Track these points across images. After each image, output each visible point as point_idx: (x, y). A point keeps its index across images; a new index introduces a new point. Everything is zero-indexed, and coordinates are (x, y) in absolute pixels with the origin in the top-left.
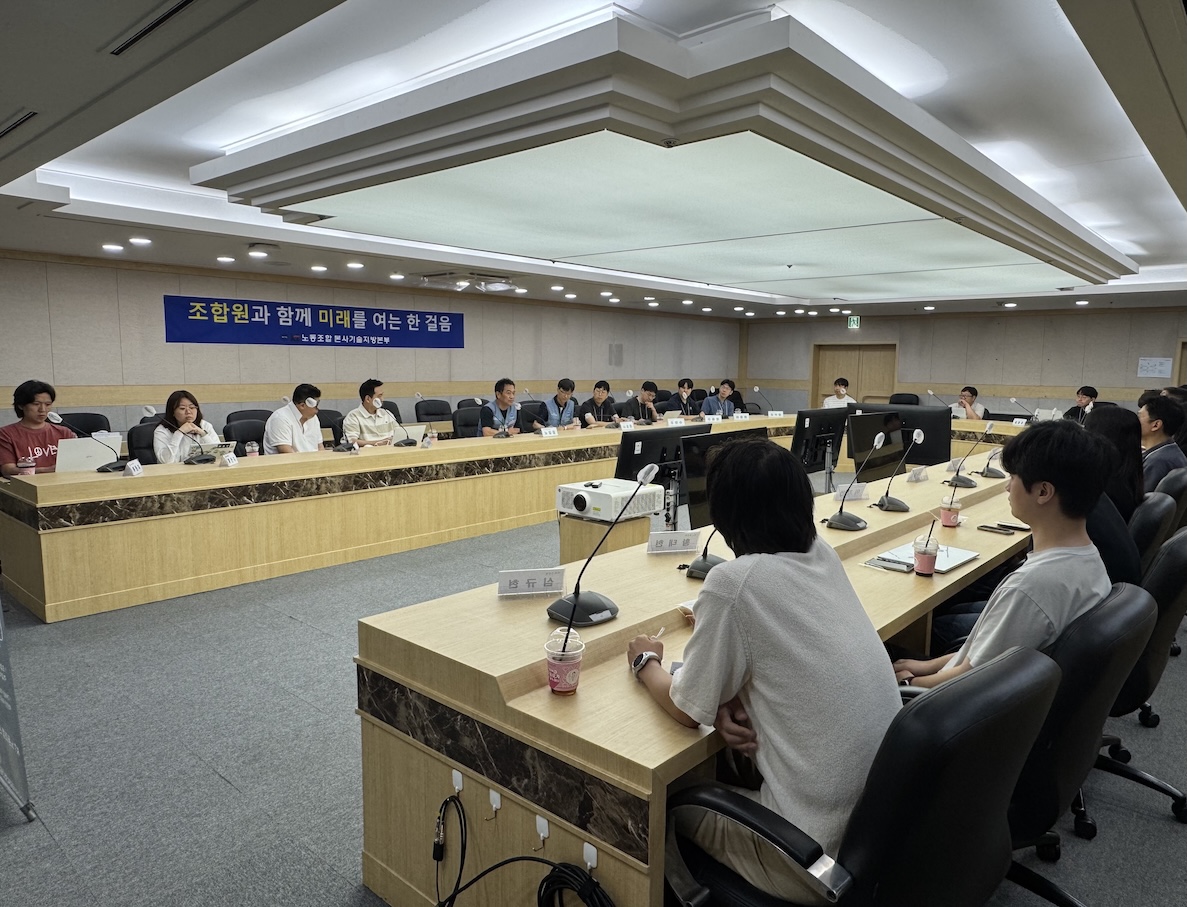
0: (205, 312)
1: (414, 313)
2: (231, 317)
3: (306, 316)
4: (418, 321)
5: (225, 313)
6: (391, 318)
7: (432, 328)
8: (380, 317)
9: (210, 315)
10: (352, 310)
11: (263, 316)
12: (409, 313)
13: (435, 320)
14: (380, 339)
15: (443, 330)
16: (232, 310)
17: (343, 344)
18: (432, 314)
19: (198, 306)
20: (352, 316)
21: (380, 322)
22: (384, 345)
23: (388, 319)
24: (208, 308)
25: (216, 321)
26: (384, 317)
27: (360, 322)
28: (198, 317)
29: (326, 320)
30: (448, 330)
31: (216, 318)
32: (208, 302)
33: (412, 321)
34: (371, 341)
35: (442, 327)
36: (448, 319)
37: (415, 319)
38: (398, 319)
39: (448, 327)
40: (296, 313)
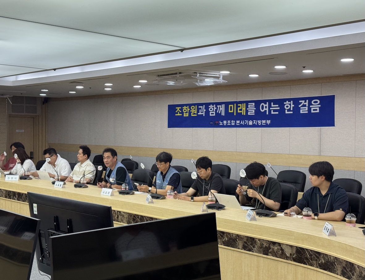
0: (181, 111)
1: (289, 100)
2: (190, 113)
3: (222, 109)
4: (292, 106)
5: (188, 111)
6: (272, 106)
7: (304, 110)
8: (265, 105)
9: (182, 113)
10: (247, 103)
11: (202, 112)
12: (285, 100)
13: (307, 104)
14: (264, 122)
15: (312, 111)
16: (191, 110)
17: (241, 126)
18: (305, 99)
19: (178, 108)
20: (247, 107)
21: (265, 109)
22: (267, 126)
23: (270, 106)
24: (181, 110)
25: (184, 116)
26: (267, 105)
27: (252, 110)
28: (179, 114)
29: (232, 111)
30: (318, 111)
31: (184, 114)
32: (182, 106)
33: (287, 107)
34: (258, 123)
35: (312, 109)
36: (319, 101)
37: (290, 104)
38: (277, 106)
39: (318, 109)
40: (217, 108)
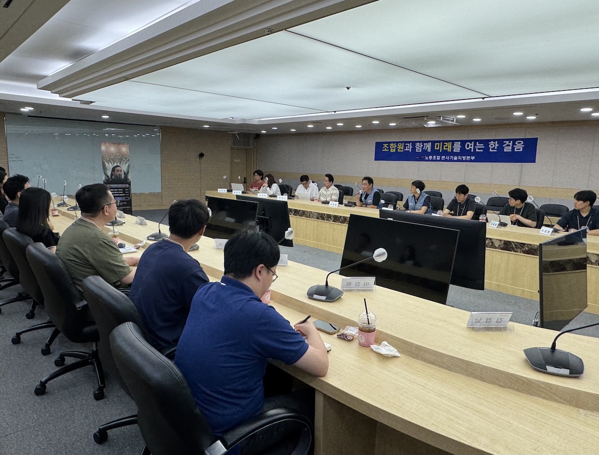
1: (494, 141)
2: (397, 149)
3: (428, 147)
4: (497, 145)
5: (395, 148)
6: (477, 145)
7: (508, 149)
8: (470, 144)
9: (389, 149)
10: (453, 142)
11: (409, 148)
12: (490, 141)
13: (511, 144)
14: (468, 157)
15: (516, 150)
16: (398, 146)
17: (446, 160)
18: (509, 140)
19: (385, 145)
20: (453, 145)
21: (470, 147)
22: (471, 161)
23: (475, 145)
24: (389, 146)
25: (391, 151)
26: (473, 144)
27: (457, 148)
28: (386, 150)
29: (438, 148)
30: (521, 150)
32: (389, 143)
33: (492, 146)
34: (462, 159)
35: (516, 148)
36: (522, 142)
37: (495, 144)
38: (482, 145)
39: (521, 148)
40: (424, 145)
